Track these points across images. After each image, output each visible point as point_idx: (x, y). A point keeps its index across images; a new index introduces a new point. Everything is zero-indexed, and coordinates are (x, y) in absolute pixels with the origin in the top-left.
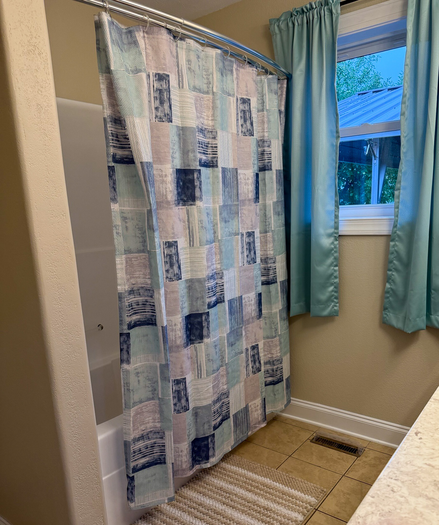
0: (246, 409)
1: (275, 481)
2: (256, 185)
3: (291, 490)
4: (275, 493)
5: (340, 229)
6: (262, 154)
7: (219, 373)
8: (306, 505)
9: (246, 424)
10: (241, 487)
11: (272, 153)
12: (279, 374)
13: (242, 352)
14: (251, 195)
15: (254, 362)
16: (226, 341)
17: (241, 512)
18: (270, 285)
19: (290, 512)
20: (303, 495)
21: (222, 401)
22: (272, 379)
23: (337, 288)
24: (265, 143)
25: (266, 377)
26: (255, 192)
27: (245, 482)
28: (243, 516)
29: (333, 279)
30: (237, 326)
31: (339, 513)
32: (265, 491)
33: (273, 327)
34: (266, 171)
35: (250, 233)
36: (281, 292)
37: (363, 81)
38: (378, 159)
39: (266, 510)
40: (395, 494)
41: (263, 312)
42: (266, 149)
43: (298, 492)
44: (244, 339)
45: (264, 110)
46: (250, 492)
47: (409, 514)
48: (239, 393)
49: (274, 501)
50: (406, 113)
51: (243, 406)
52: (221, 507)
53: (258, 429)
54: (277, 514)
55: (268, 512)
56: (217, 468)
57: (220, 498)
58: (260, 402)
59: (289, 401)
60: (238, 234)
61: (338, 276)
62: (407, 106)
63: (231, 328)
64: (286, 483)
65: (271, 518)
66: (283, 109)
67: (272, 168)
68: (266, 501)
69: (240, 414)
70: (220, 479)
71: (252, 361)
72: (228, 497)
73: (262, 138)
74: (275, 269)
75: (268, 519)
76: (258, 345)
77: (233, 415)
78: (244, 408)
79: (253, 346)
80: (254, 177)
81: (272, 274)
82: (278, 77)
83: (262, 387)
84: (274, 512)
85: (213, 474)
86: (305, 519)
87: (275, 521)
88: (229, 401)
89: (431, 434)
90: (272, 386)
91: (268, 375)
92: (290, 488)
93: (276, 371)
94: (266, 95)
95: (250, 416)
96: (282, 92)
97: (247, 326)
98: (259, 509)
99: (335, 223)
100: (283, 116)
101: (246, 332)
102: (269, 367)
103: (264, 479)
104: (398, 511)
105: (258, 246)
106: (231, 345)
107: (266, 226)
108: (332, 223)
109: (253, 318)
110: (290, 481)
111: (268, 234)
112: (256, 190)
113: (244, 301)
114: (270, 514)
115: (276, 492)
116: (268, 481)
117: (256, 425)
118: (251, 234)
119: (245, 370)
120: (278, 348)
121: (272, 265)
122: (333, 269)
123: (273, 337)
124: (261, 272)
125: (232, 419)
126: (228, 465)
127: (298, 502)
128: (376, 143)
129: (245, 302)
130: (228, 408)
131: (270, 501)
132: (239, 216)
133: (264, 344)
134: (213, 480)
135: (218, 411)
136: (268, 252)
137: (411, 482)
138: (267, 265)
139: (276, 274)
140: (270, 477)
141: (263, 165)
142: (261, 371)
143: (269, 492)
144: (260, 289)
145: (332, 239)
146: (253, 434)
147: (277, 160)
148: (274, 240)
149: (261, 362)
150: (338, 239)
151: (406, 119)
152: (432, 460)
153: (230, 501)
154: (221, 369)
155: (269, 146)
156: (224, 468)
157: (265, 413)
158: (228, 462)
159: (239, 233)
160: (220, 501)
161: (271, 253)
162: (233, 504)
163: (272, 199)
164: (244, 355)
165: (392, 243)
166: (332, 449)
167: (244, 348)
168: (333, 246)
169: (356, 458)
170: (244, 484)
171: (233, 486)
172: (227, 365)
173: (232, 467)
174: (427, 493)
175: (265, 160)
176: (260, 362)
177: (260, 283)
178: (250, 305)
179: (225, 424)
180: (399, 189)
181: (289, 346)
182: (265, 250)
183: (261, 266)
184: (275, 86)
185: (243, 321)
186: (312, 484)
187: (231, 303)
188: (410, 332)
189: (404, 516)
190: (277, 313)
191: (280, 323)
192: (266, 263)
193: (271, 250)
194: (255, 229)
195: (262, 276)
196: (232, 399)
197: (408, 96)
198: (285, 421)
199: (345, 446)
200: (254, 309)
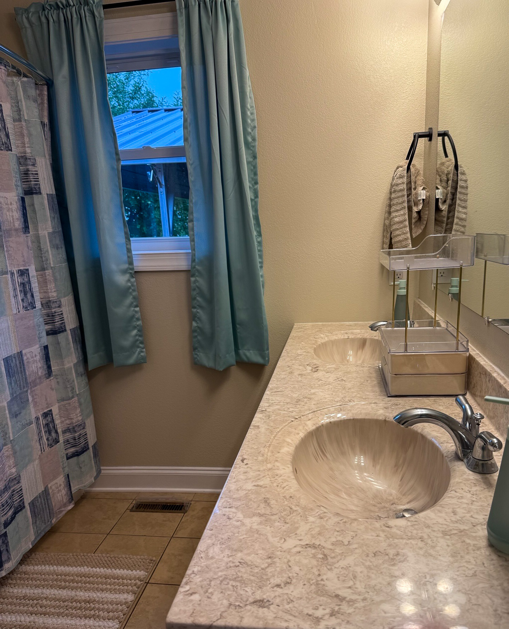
0: (46, 493)
1: (94, 567)
2: (23, 211)
3: (115, 571)
4: (97, 580)
5: (135, 264)
6: (25, 174)
7: (3, 454)
8: (135, 582)
9: (48, 511)
10: (51, 587)
11: (39, 173)
12: (82, 442)
13: (31, 423)
14: (18, 224)
15: (49, 432)
16: (7, 412)
17: (57, 616)
18: (58, 335)
19: (117, 596)
20: (130, 572)
21: (12, 489)
22: (75, 449)
23: (141, 331)
24: (29, 161)
25: (67, 449)
26: (22, 220)
27: (56, 580)
28: (59, 619)
29: (135, 322)
30: (20, 391)
31: (172, 578)
32: (83, 582)
33: (69, 386)
34: (34, 196)
35: (23, 271)
36: (73, 343)
37: (135, 98)
38: (164, 187)
39: (88, 603)
40: (231, 521)
41: (52, 369)
42: (30, 167)
43: (124, 570)
44: (32, 406)
45: (22, 120)
46: (64, 589)
47: (246, 534)
48: (33, 474)
49: (97, 589)
50: (189, 139)
51: (41, 489)
52: (28, 619)
53: (64, 513)
54: (103, 603)
55: (91, 604)
56: (15, 575)
57: (26, 608)
58: (63, 479)
59: (99, 472)
60: (6, 273)
61: (140, 318)
62: (190, 131)
63: (12, 394)
64: (108, 565)
65: (96, 609)
66: (46, 121)
67: (42, 192)
68: (86, 593)
69: (38, 500)
70: (21, 587)
71: (45, 432)
72: (36, 605)
73: (23, 155)
74: (62, 314)
75: (92, 612)
76: (51, 410)
77: (29, 504)
78: (43, 491)
79: (45, 413)
80: (19, 202)
81: (58, 321)
82: (35, 81)
83: (63, 461)
84: (98, 602)
85: (10, 584)
86: (136, 597)
87: (102, 612)
88: (21, 487)
89: (255, 458)
90: (75, 458)
91: (69, 446)
92: (113, 570)
93: (79, 438)
94: (21, 102)
95: (52, 500)
96: (42, 99)
97: (33, 389)
98: (79, 605)
99: (128, 257)
100: (47, 129)
101: (33, 397)
102: (69, 436)
103: (80, 569)
104: (237, 535)
105: (35, 287)
106: (15, 415)
107: (43, 262)
108: (125, 258)
109: (40, 378)
110: (112, 562)
111: (46, 271)
112: (24, 217)
113: (25, 358)
114: (93, 606)
115: (97, 578)
116: (85, 570)
117: (61, 510)
118: (23, 273)
119: (38, 444)
120: (78, 410)
121: (57, 310)
122: (134, 310)
123: (70, 399)
124: (44, 319)
125: (29, 508)
126: (30, 567)
127: (125, 581)
128: (160, 169)
129: (28, 358)
130: (21, 496)
131: (91, 591)
132: (5, 249)
133: (60, 409)
134: (12, 591)
135: (7, 503)
136: (50, 294)
137: (244, 506)
138: (50, 311)
139: (63, 320)
140: (88, 564)
141: (28, 188)
142: (59, 442)
143: (89, 581)
144: (45, 340)
145: (127, 276)
146: (58, 522)
147: (46, 182)
148: (55, 280)
149: (58, 431)
150: (134, 276)
151: (190, 146)
152: (259, 481)
153: (39, 608)
154: (5, 449)
155: (34, 165)
156: (24, 572)
157: (71, 492)
158: (29, 563)
159: (8, 271)
160: (25, 613)
161: (53, 295)
162: (44, 610)
163: (46, 228)
164: (34, 426)
165: (193, 279)
166: (156, 512)
167: (34, 416)
168: (130, 284)
169: (183, 514)
170: (55, 582)
171: (40, 590)
172: (12, 442)
173: (36, 568)
174: (259, 511)
175: (31, 181)
176: (56, 432)
177: (44, 333)
178: (35, 361)
179: (19, 517)
180: (192, 221)
181: (91, 407)
182: (45, 292)
183: (43, 311)
184: (33, 92)
185: (27, 383)
186: (139, 557)
187: (7, 362)
188: (222, 370)
189: (242, 538)
190: (71, 368)
191: (77, 380)
192: (49, 307)
193: (53, 291)
194: (29, 266)
195: (46, 324)
196: (24, 483)
197: (189, 120)
198: (97, 496)
199: (170, 505)
200: (40, 366)
